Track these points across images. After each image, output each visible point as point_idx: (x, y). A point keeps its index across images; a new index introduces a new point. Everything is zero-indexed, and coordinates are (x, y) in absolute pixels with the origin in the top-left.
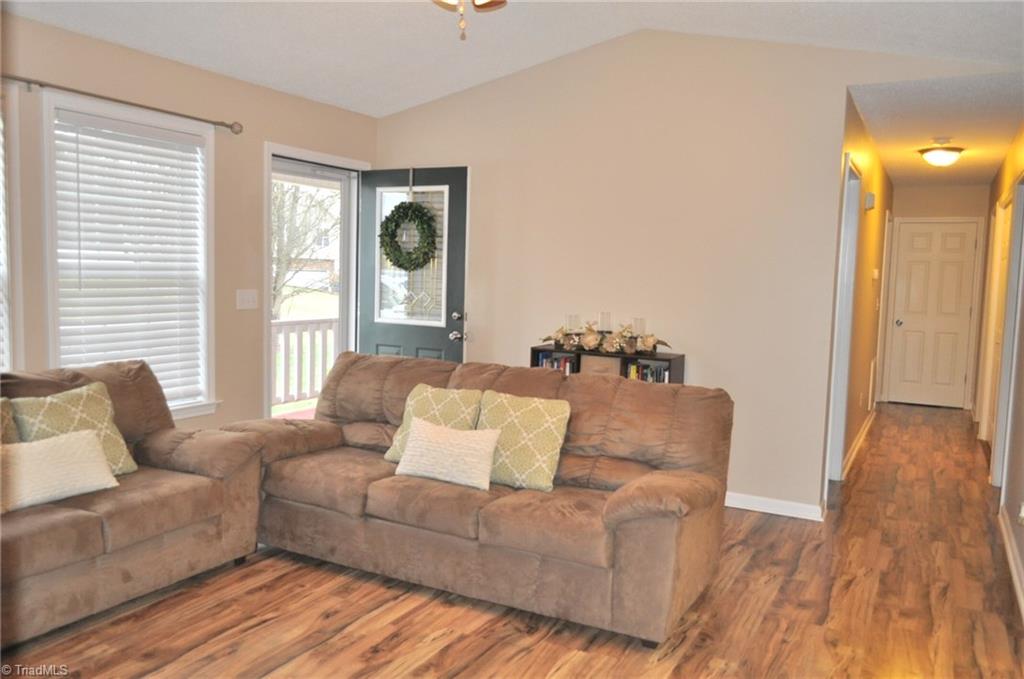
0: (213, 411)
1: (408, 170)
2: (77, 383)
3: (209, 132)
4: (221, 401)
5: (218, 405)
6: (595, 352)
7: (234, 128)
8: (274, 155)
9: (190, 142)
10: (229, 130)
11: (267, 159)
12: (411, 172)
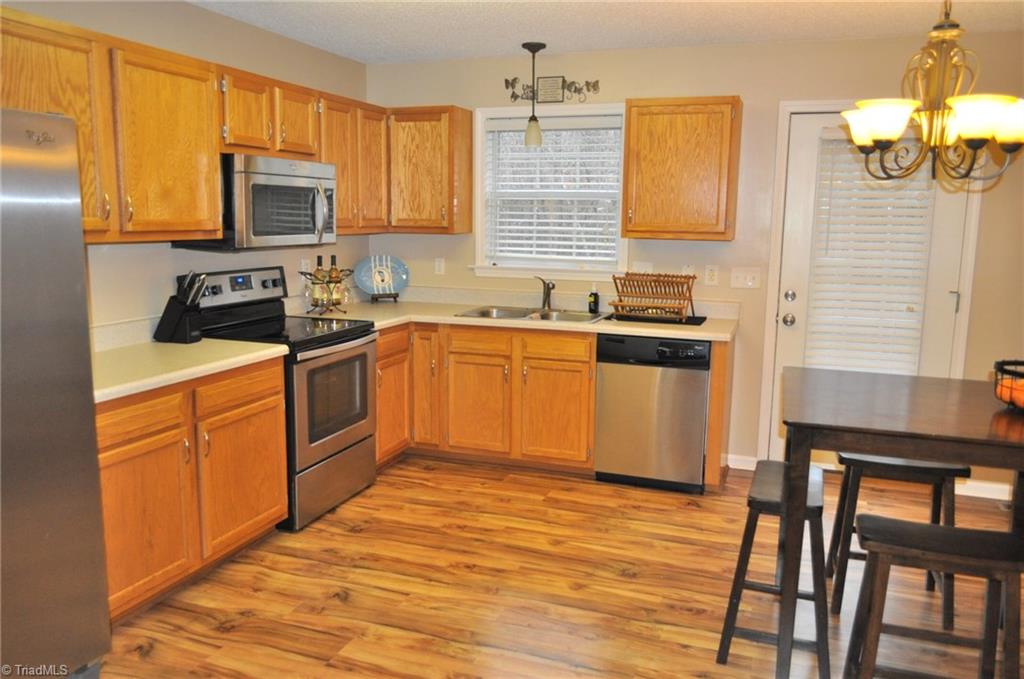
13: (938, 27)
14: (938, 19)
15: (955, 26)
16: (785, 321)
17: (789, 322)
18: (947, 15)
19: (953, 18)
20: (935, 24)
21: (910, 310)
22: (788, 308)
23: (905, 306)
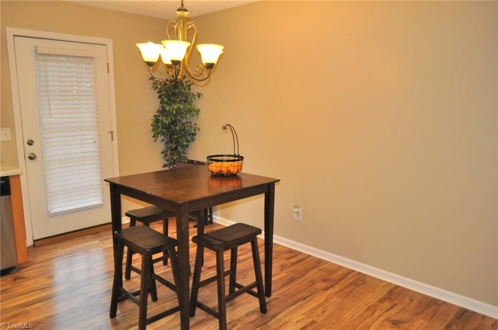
13: (179, 10)
14: (180, 6)
15: (186, 10)
16: (31, 158)
17: (32, 158)
18: (182, 5)
19: (185, 6)
20: (178, 8)
21: (95, 142)
22: (30, 150)
23: (92, 141)
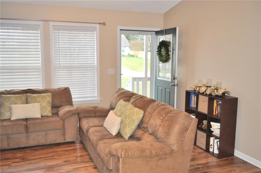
0: (99, 102)
1: (164, 30)
2: (46, 92)
3: (98, 26)
4: (101, 99)
5: (101, 100)
6: (203, 94)
7: (104, 24)
8: (120, 30)
9: (93, 30)
10: (102, 25)
11: (119, 31)
12: (165, 30)
